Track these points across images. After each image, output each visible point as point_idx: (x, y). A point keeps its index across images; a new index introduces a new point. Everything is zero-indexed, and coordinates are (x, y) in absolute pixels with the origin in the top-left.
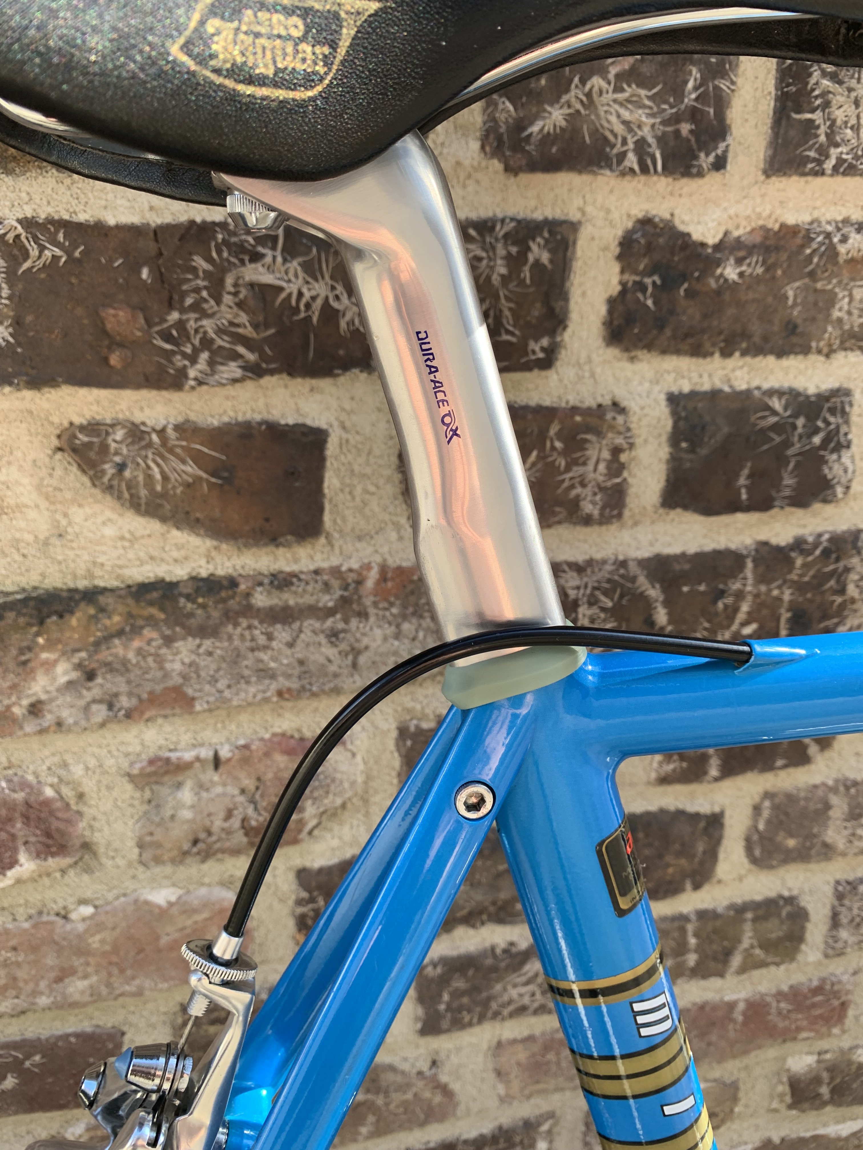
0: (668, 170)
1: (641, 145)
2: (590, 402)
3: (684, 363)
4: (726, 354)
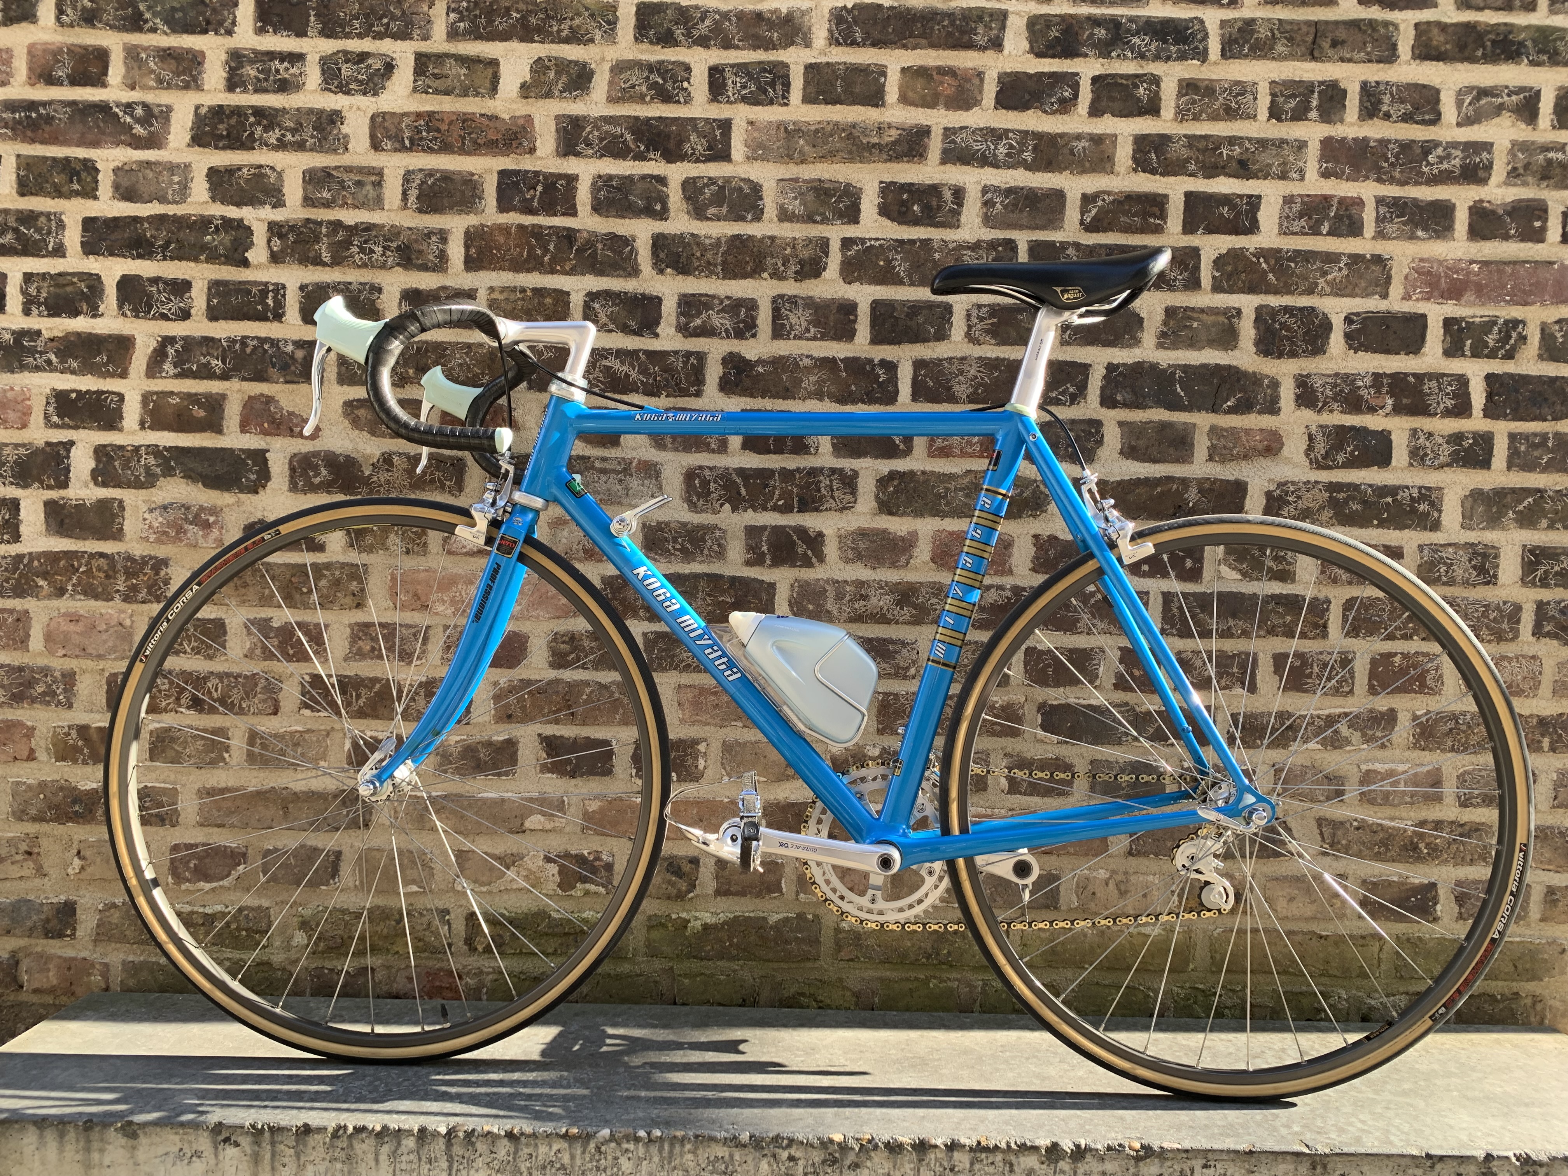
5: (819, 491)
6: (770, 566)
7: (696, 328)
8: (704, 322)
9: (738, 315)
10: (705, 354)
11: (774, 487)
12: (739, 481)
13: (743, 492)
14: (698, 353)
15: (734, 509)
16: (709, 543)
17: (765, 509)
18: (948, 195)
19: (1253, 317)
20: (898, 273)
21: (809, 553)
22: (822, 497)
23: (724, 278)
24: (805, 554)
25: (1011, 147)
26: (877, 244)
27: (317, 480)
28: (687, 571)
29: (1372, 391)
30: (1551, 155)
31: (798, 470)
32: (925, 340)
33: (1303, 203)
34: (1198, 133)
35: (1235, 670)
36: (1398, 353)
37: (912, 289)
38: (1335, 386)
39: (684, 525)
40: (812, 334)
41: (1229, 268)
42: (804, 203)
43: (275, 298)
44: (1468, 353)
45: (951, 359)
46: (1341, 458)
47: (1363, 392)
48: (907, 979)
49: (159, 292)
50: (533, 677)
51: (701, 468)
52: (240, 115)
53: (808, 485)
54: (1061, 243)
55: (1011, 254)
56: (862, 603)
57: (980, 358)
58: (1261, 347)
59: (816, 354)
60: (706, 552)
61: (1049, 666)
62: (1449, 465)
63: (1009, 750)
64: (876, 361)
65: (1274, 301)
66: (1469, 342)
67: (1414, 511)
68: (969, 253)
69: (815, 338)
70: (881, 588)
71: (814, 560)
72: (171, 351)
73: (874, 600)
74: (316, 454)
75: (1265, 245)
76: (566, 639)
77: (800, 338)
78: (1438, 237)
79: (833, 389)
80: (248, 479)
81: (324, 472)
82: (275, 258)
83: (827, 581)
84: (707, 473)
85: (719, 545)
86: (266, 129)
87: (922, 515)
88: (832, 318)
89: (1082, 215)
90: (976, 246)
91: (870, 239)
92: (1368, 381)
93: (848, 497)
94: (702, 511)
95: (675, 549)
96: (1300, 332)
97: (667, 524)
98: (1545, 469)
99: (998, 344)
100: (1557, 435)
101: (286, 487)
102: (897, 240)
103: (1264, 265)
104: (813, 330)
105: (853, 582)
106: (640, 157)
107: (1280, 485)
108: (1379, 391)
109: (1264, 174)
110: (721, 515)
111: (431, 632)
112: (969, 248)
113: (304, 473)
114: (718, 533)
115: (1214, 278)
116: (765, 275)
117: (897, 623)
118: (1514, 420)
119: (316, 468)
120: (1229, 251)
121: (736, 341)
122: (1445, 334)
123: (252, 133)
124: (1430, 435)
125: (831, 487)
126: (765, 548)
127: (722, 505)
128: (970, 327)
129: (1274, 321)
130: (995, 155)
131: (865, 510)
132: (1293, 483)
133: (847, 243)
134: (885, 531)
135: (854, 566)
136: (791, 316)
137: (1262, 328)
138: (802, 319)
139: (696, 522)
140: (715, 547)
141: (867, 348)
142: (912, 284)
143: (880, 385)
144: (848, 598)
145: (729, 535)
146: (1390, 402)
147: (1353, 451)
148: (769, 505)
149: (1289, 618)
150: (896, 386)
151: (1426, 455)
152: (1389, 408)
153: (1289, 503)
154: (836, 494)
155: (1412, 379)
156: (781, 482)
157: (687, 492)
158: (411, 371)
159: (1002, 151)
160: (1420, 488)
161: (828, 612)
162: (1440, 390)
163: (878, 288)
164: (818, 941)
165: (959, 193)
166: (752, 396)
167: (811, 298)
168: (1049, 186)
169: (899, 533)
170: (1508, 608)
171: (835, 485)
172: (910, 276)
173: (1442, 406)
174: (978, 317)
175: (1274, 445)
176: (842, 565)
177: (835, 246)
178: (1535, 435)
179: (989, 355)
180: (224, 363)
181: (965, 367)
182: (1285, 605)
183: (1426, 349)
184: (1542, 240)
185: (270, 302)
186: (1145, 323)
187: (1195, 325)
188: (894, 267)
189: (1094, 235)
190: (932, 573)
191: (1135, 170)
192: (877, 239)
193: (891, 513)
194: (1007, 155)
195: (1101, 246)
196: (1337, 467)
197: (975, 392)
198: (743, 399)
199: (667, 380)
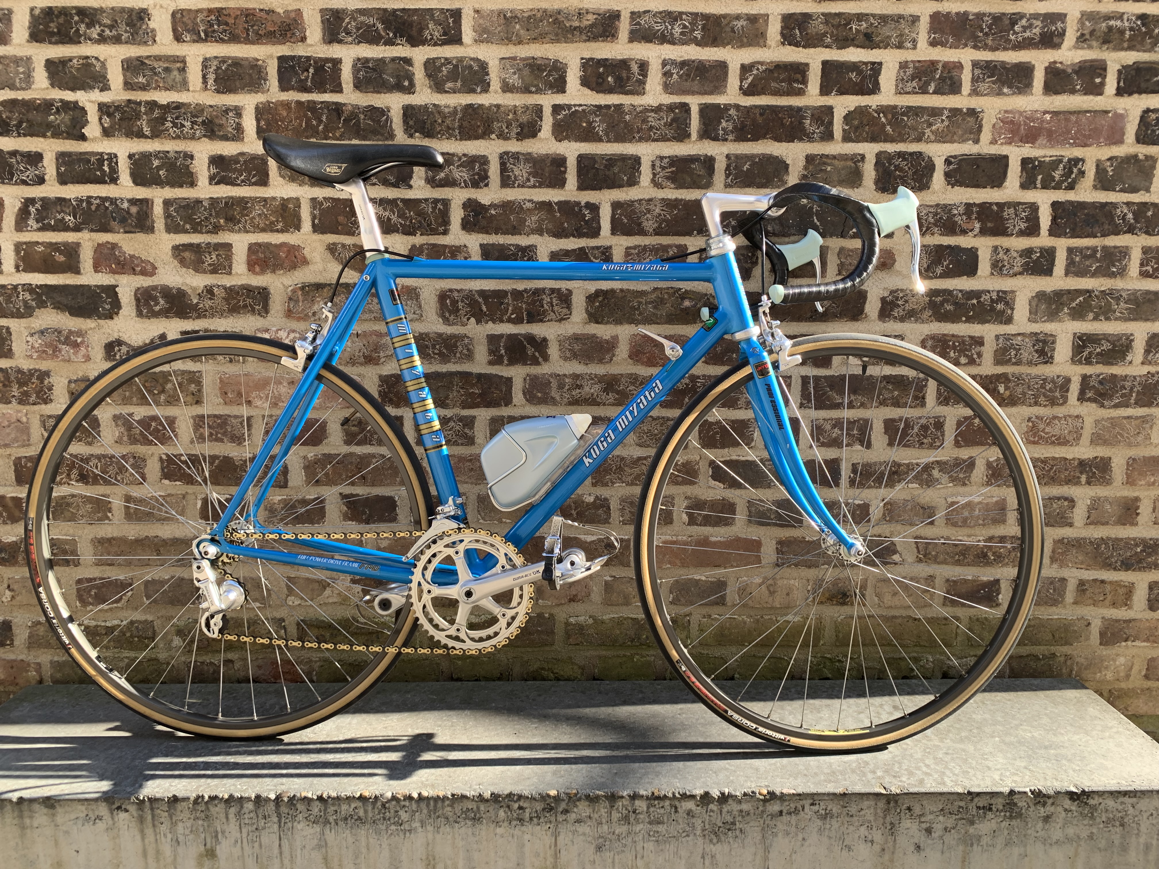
0: (473, 187)
1: (465, 181)
2: (457, 244)
3: (484, 236)
4: (496, 234)
5: (543, 306)
6: (507, 365)
7: (441, 180)
8: (447, 175)
9: (474, 169)
10: (449, 200)
11: (508, 304)
12: (480, 300)
13: (484, 308)
14: (443, 200)
15: (478, 322)
16: (460, 349)
17: (502, 321)
18: (635, 68)
19: (874, 161)
20: (597, 132)
21: (537, 354)
22: (545, 311)
23: (461, 140)
24: (534, 355)
25: (685, 27)
26: (580, 109)
27: (157, 308)
28: (444, 370)
29: (964, 218)
30: (1112, 23)
31: (525, 290)
32: (620, 186)
33: (915, 68)
34: (833, 11)
35: (855, 432)
36: (985, 187)
37: (609, 145)
38: (936, 214)
39: (440, 335)
40: (532, 183)
41: (856, 122)
42: (521, 77)
43: (110, 165)
44: (1039, 186)
45: (641, 200)
46: (939, 270)
47: (958, 219)
48: (618, 656)
49: (18, 163)
50: (332, 452)
51: (451, 290)
52: (66, 15)
53: (534, 302)
54: (725, 105)
55: (685, 115)
56: (578, 391)
57: (663, 199)
58: (880, 185)
59: (536, 199)
60: (458, 355)
61: (717, 433)
62: (1021, 273)
63: (689, 494)
64: (583, 204)
65: (891, 148)
66: (1040, 177)
67: (993, 309)
68: (653, 114)
69: (534, 187)
70: (592, 379)
71: (540, 359)
72: (32, 210)
73: (587, 389)
74: (154, 288)
75: (885, 103)
76: (356, 423)
77: (523, 187)
78: (1020, 93)
79: (550, 226)
80: (104, 309)
81: (162, 302)
82: (107, 133)
83: (551, 375)
84: (456, 294)
85: (468, 350)
86: (89, 26)
87: (621, 323)
88: (547, 169)
89: (741, 82)
90: (658, 109)
91: (575, 105)
92: (961, 209)
93: (565, 311)
94: (453, 324)
95: (435, 354)
96: (910, 173)
97: (427, 334)
98: (1094, 275)
99: (676, 188)
100: (1104, 248)
101: (134, 313)
102: (596, 106)
103: (883, 119)
104: (532, 179)
105: (570, 375)
106: (390, 43)
107: (892, 292)
108: (969, 218)
109: (885, 44)
110: (469, 327)
111: (253, 421)
112: (652, 111)
113: (147, 304)
114: (466, 341)
115: (844, 130)
116: (493, 136)
117: (604, 405)
118: (1072, 237)
119: (155, 299)
120: (856, 108)
121: (473, 190)
122: (1022, 172)
123: (78, 30)
124: (1008, 250)
125: (551, 303)
126: (503, 352)
127: (468, 319)
128: (654, 175)
129: (890, 164)
130: (672, 34)
131: (578, 320)
132: (902, 290)
133: (557, 109)
134: (594, 336)
135: (571, 363)
136: (515, 169)
137: (881, 170)
138: (524, 171)
139: (449, 332)
140: (465, 351)
141: (576, 193)
142: (609, 141)
143: (587, 222)
144: (567, 387)
145: (475, 341)
146: (977, 225)
147: (949, 265)
148: (505, 318)
149: (896, 393)
150: (599, 223)
151: (1004, 266)
152: (977, 230)
153: (899, 306)
154: (556, 308)
155: (995, 208)
156: (514, 300)
157: (441, 309)
158: (222, 221)
159: (677, 30)
160: (998, 292)
161: (553, 398)
162: (1016, 215)
163: (583, 144)
164: (553, 633)
165: (643, 66)
166: (487, 233)
167: (529, 154)
168: (716, 58)
169: (605, 337)
170: (1061, 381)
171: (555, 302)
172: (607, 134)
173: (1017, 228)
174: (661, 167)
175: (889, 261)
176: (562, 362)
177: (547, 112)
178: (1088, 248)
179: (669, 197)
180: (75, 218)
181: (651, 207)
182: (893, 383)
183: (1007, 184)
184: (1101, 94)
185: (106, 168)
186: (790, 169)
187: (829, 168)
188: (594, 128)
189: (751, 98)
190: (629, 367)
191: (783, 44)
192: (580, 105)
193: (597, 322)
194: (682, 33)
195: (756, 107)
196: (936, 277)
197: (660, 227)
198: (481, 236)
199: (420, 222)
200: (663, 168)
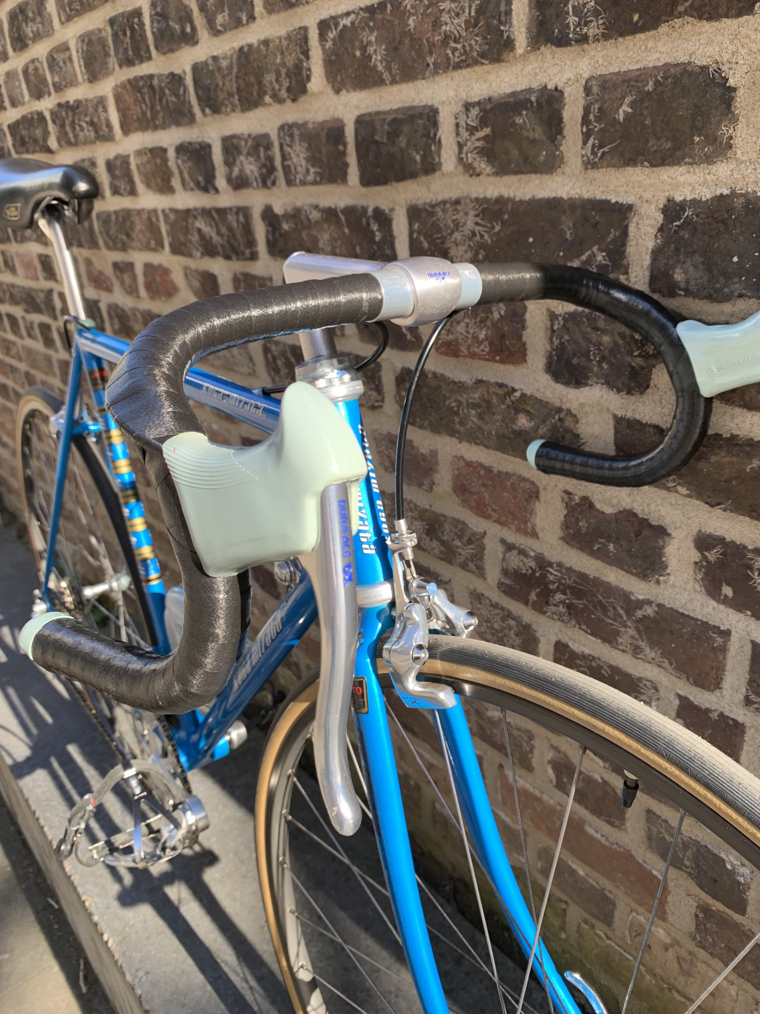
0: (263, 187)
1: (256, 178)
7: (237, 178)
8: (240, 170)
9: (260, 158)
10: (249, 209)
14: (244, 209)
20: (376, 66)
23: (242, 111)
26: (349, 21)
32: (413, 175)
37: (393, 89)
40: (313, 176)
45: (444, 202)
57: (477, 200)
59: (321, 204)
64: (370, 212)
77: (304, 183)
82: (60, 143)
87: (440, 432)
88: (324, 150)
91: (341, 16)
99: (496, 174)
102: (365, 10)
104: (312, 171)
116: (267, 99)
121: (265, 192)
128: (460, 146)
133: (323, 29)
136: (293, 154)
138: (301, 157)
141: (360, 192)
142: (392, 82)
163: (360, 94)
169: (423, 450)
172: (388, 68)
174: (469, 127)
177: (313, 39)
179: (488, 194)
188: (370, 57)
190: (455, 507)
192: (347, 14)
200: (472, 130)
